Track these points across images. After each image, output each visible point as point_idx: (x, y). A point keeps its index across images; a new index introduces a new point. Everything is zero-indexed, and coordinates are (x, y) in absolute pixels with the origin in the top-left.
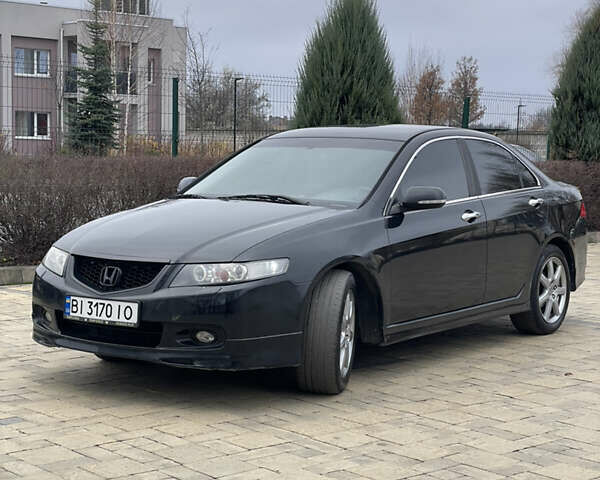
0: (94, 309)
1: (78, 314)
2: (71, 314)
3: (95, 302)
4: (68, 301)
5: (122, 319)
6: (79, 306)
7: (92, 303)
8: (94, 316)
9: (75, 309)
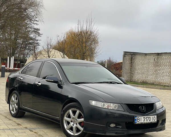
0: (145, 119)
1: (140, 122)
2: (137, 122)
3: (145, 117)
4: (135, 118)
5: (153, 121)
6: (140, 119)
7: (144, 118)
8: (145, 121)
9: (138, 120)
